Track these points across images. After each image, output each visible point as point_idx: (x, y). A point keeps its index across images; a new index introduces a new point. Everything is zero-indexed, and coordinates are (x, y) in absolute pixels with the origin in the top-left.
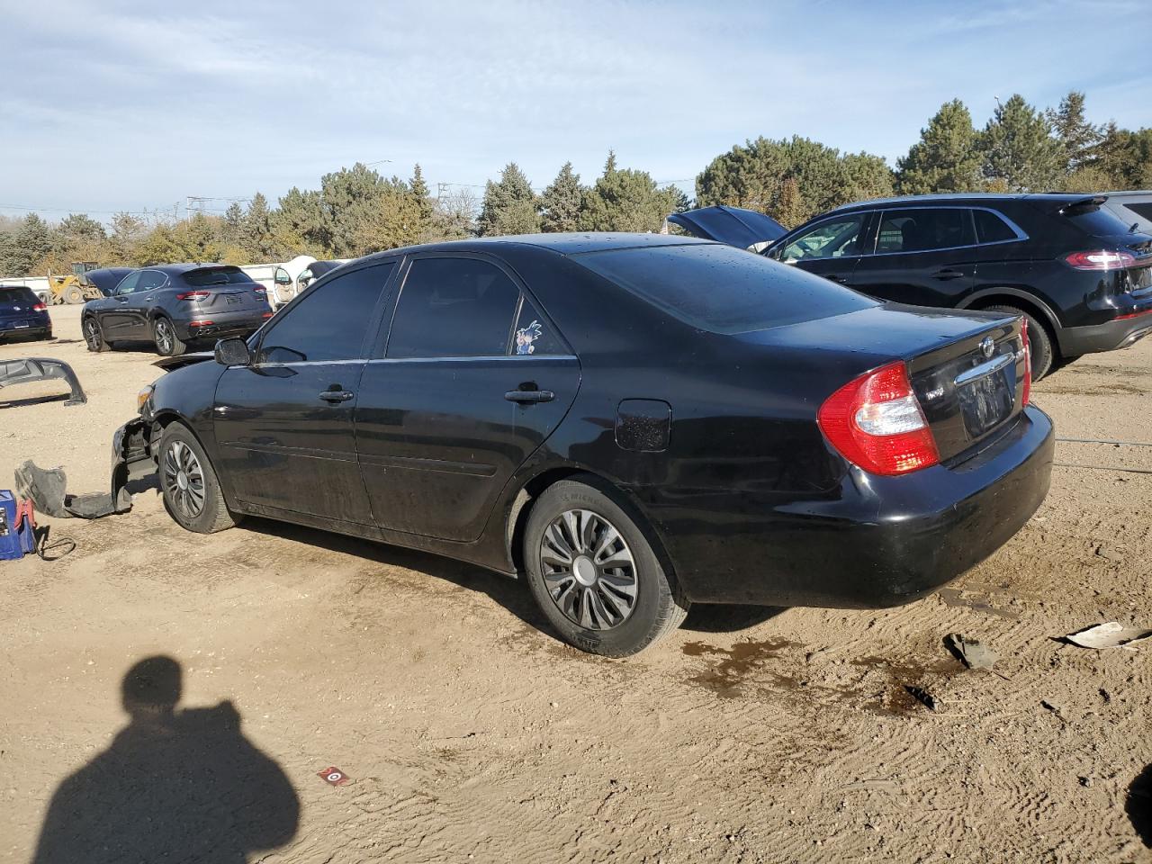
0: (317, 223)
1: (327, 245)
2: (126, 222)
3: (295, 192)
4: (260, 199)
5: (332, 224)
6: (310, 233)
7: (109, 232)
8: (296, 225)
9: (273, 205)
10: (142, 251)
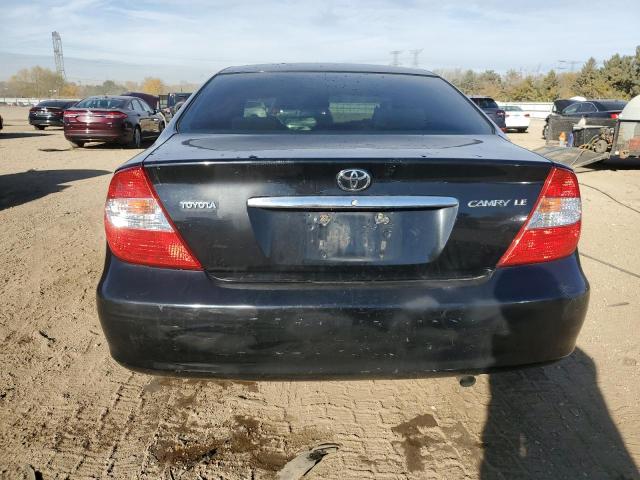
0: (625, 77)
1: (628, 92)
2: (513, 75)
3: (617, 56)
4: (592, 61)
5: (634, 77)
6: (618, 84)
7: (503, 80)
8: (610, 78)
9: (600, 66)
10: (515, 91)
